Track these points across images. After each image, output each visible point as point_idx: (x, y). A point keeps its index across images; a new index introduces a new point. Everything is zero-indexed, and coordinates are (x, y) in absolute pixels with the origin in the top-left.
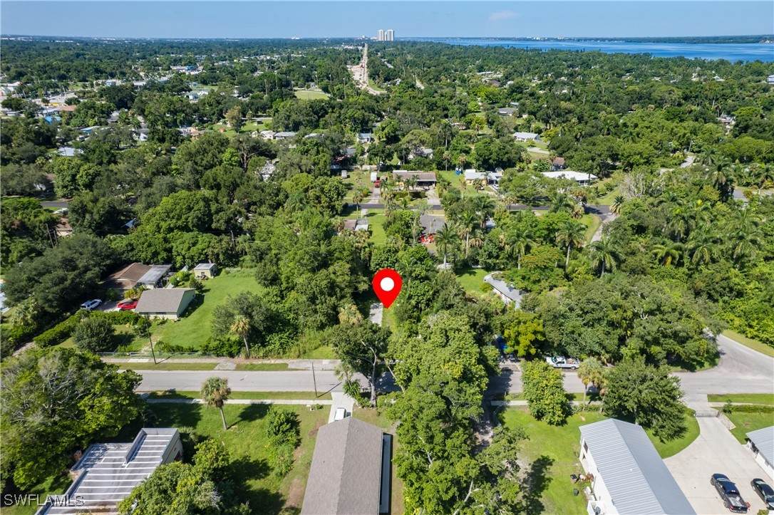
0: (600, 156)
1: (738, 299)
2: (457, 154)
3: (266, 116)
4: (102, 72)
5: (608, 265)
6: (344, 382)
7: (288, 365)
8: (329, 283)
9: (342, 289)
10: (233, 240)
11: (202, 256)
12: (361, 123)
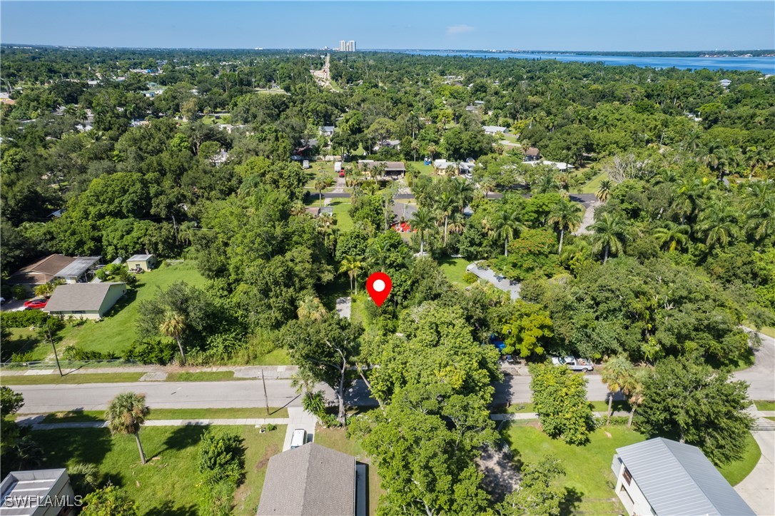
0: (576, 144)
1: (761, 287)
2: (426, 144)
3: (224, 113)
4: (55, 72)
5: (614, 249)
6: (303, 396)
7: (233, 373)
8: (285, 270)
9: (302, 280)
10: (175, 227)
11: (138, 246)
12: (324, 116)
